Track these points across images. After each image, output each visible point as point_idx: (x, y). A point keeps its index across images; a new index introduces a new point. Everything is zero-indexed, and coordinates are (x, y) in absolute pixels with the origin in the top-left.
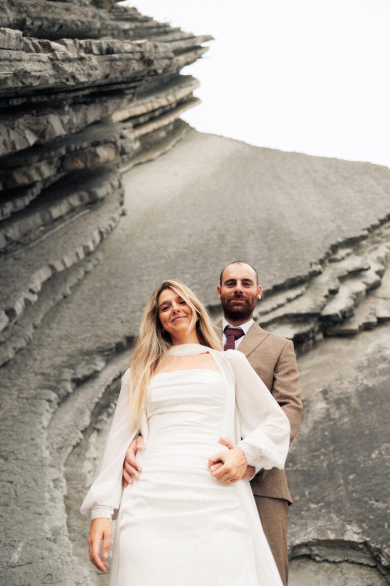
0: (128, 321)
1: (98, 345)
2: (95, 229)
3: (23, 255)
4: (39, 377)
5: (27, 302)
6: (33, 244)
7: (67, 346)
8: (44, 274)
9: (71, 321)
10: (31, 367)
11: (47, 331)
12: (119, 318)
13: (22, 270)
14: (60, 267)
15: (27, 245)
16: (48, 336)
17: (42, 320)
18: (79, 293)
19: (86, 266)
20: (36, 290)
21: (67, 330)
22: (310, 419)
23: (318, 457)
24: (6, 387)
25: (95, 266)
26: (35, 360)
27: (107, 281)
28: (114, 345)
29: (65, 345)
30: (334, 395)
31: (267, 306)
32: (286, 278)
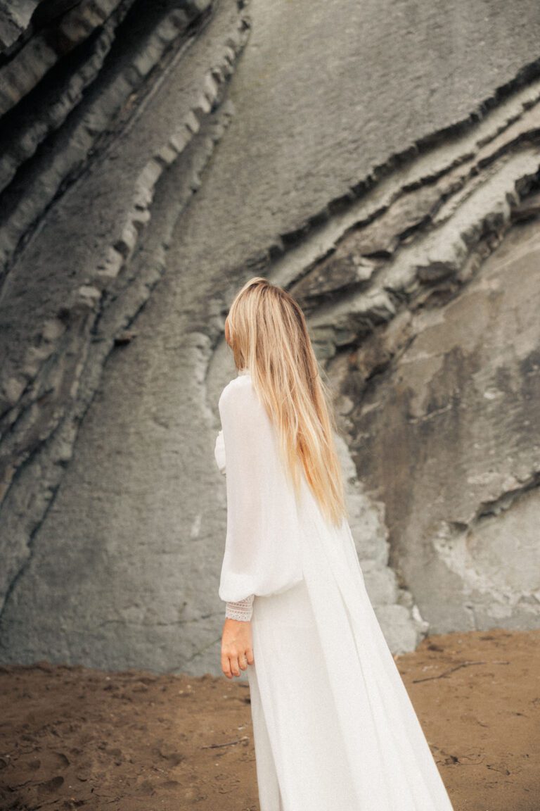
0: (280, 210)
1: (246, 256)
3: (120, 149)
4: (184, 317)
5: (138, 225)
6: (129, 127)
7: (208, 267)
8: (151, 173)
9: (208, 227)
10: (173, 305)
11: (182, 250)
12: (268, 208)
13: (123, 176)
14: (169, 156)
15: (120, 132)
16: (184, 257)
17: (173, 235)
18: (211, 180)
19: (214, 133)
20: (144, 205)
21: (204, 243)
24: (149, 337)
25: (226, 127)
26: (175, 294)
27: (246, 150)
28: (266, 252)
29: (206, 266)
31: (489, 127)
32: (520, 66)
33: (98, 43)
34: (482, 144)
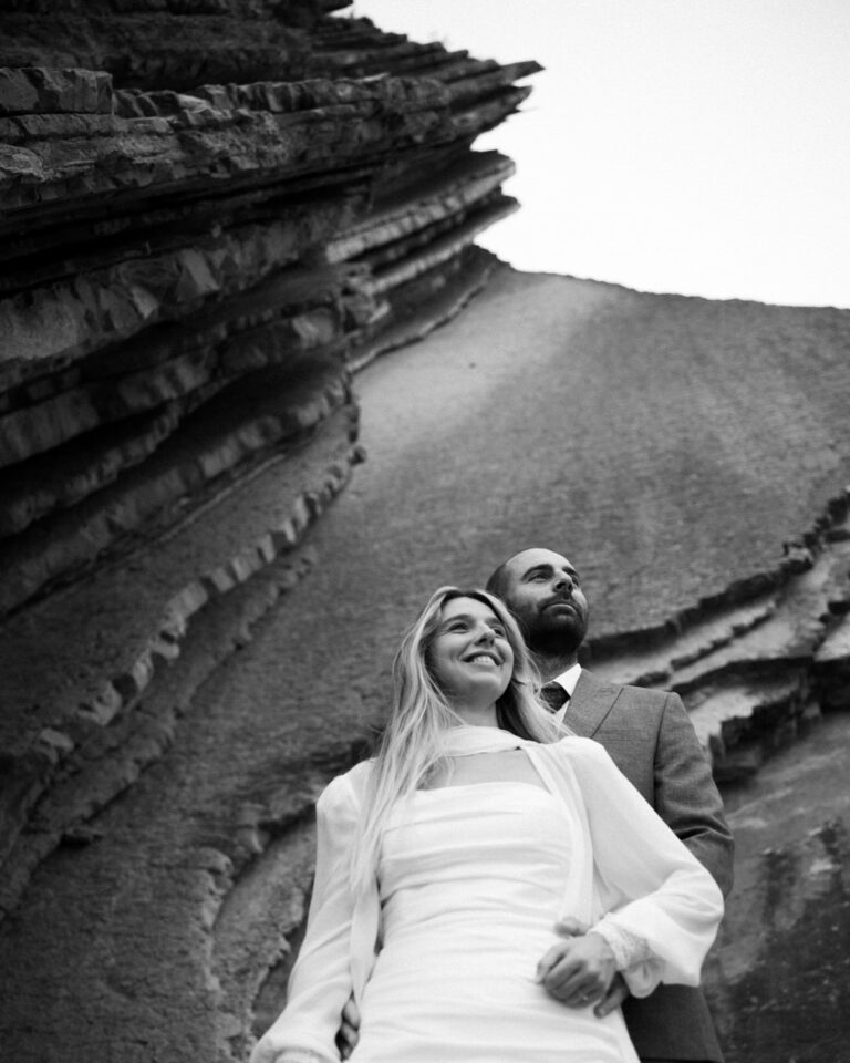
0: (376, 694)
1: (314, 748)
2: (297, 496)
3: (147, 561)
4: (192, 821)
5: (158, 659)
6: (169, 536)
7: (246, 753)
8: (190, 599)
9: (254, 698)
10: (175, 801)
11: (205, 722)
12: (356, 688)
13: (146, 594)
14: (224, 583)
15: (153, 539)
16: (207, 733)
17: (193, 700)
18: (268, 638)
19: (282, 579)
20: (175, 635)
21: (245, 719)
22: (796, 898)
23: (817, 981)
24: (125, 844)
25: (300, 576)
26: (182, 784)
27: (328, 609)
28: (348, 748)
29: (243, 751)
31: (690, 646)
32: (731, 580)
33: (156, 423)
34: (680, 664)
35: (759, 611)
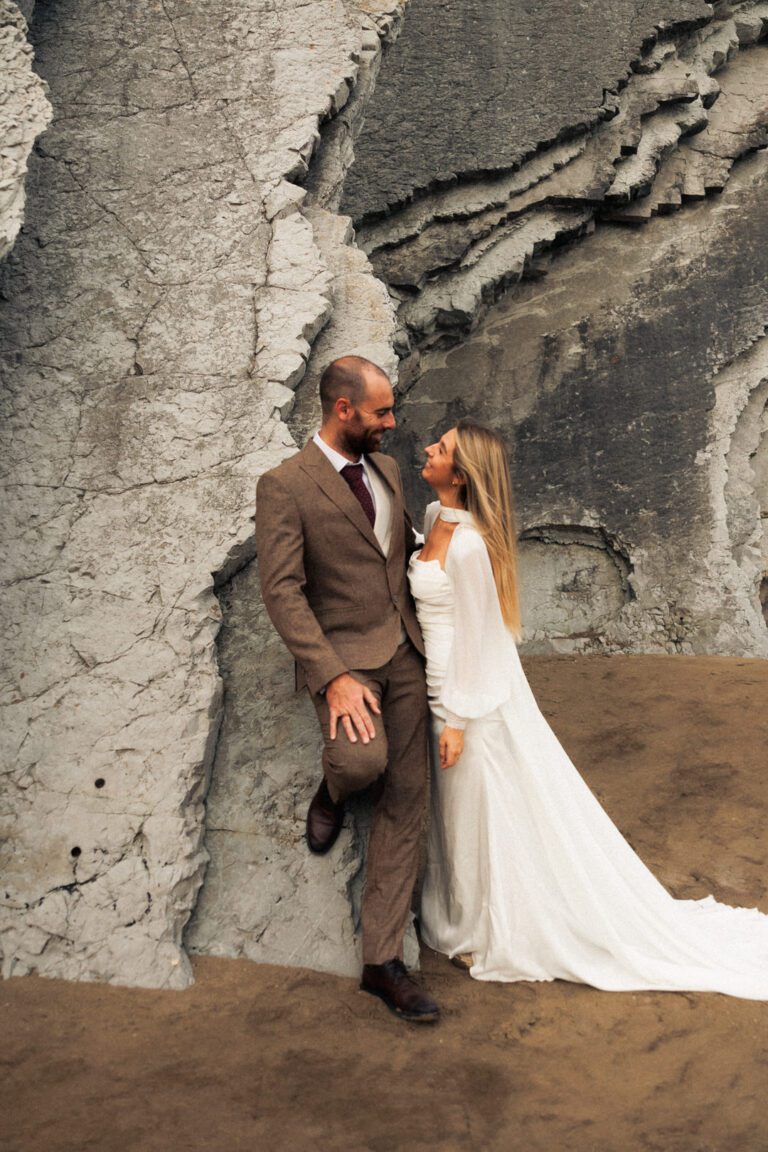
22: (558, 370)
30: (594, 335)
31: (523, 179)
32: (562, 125)
35: (573, 152)
